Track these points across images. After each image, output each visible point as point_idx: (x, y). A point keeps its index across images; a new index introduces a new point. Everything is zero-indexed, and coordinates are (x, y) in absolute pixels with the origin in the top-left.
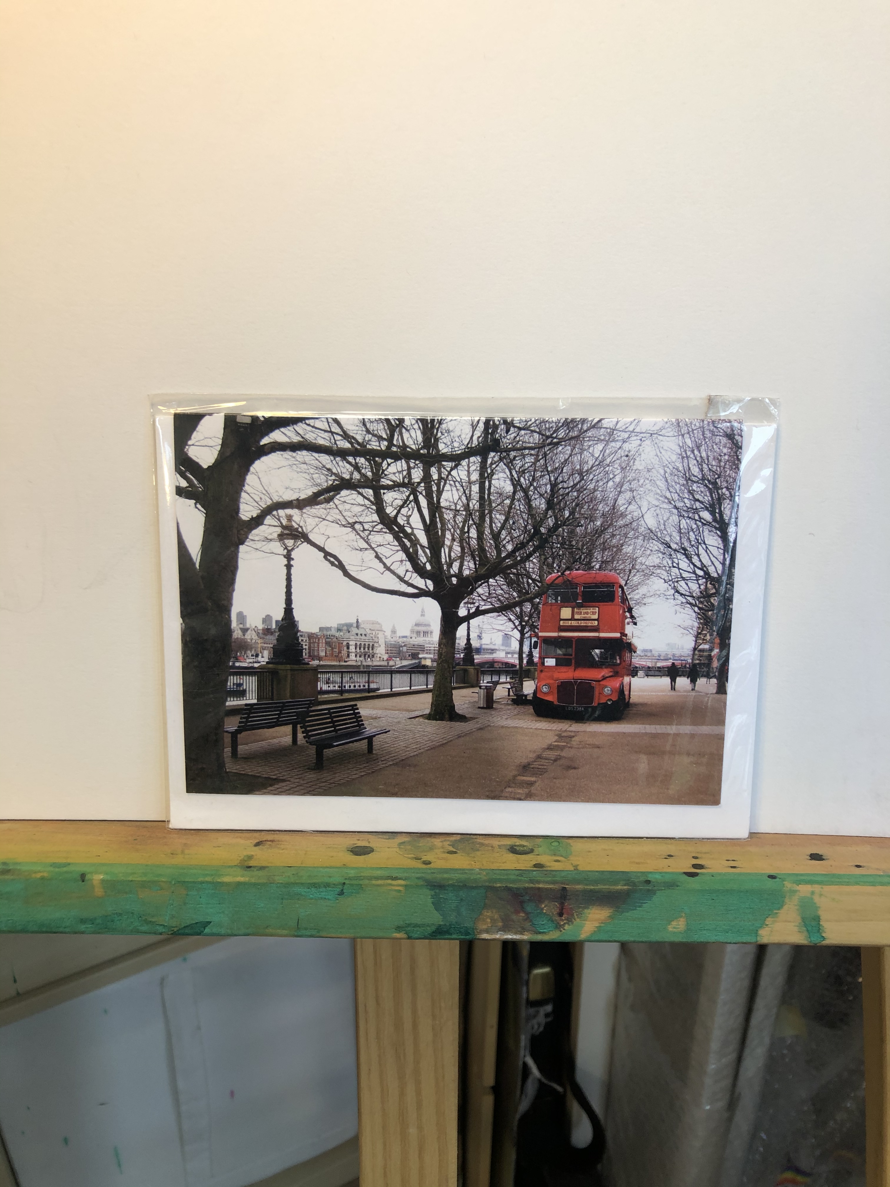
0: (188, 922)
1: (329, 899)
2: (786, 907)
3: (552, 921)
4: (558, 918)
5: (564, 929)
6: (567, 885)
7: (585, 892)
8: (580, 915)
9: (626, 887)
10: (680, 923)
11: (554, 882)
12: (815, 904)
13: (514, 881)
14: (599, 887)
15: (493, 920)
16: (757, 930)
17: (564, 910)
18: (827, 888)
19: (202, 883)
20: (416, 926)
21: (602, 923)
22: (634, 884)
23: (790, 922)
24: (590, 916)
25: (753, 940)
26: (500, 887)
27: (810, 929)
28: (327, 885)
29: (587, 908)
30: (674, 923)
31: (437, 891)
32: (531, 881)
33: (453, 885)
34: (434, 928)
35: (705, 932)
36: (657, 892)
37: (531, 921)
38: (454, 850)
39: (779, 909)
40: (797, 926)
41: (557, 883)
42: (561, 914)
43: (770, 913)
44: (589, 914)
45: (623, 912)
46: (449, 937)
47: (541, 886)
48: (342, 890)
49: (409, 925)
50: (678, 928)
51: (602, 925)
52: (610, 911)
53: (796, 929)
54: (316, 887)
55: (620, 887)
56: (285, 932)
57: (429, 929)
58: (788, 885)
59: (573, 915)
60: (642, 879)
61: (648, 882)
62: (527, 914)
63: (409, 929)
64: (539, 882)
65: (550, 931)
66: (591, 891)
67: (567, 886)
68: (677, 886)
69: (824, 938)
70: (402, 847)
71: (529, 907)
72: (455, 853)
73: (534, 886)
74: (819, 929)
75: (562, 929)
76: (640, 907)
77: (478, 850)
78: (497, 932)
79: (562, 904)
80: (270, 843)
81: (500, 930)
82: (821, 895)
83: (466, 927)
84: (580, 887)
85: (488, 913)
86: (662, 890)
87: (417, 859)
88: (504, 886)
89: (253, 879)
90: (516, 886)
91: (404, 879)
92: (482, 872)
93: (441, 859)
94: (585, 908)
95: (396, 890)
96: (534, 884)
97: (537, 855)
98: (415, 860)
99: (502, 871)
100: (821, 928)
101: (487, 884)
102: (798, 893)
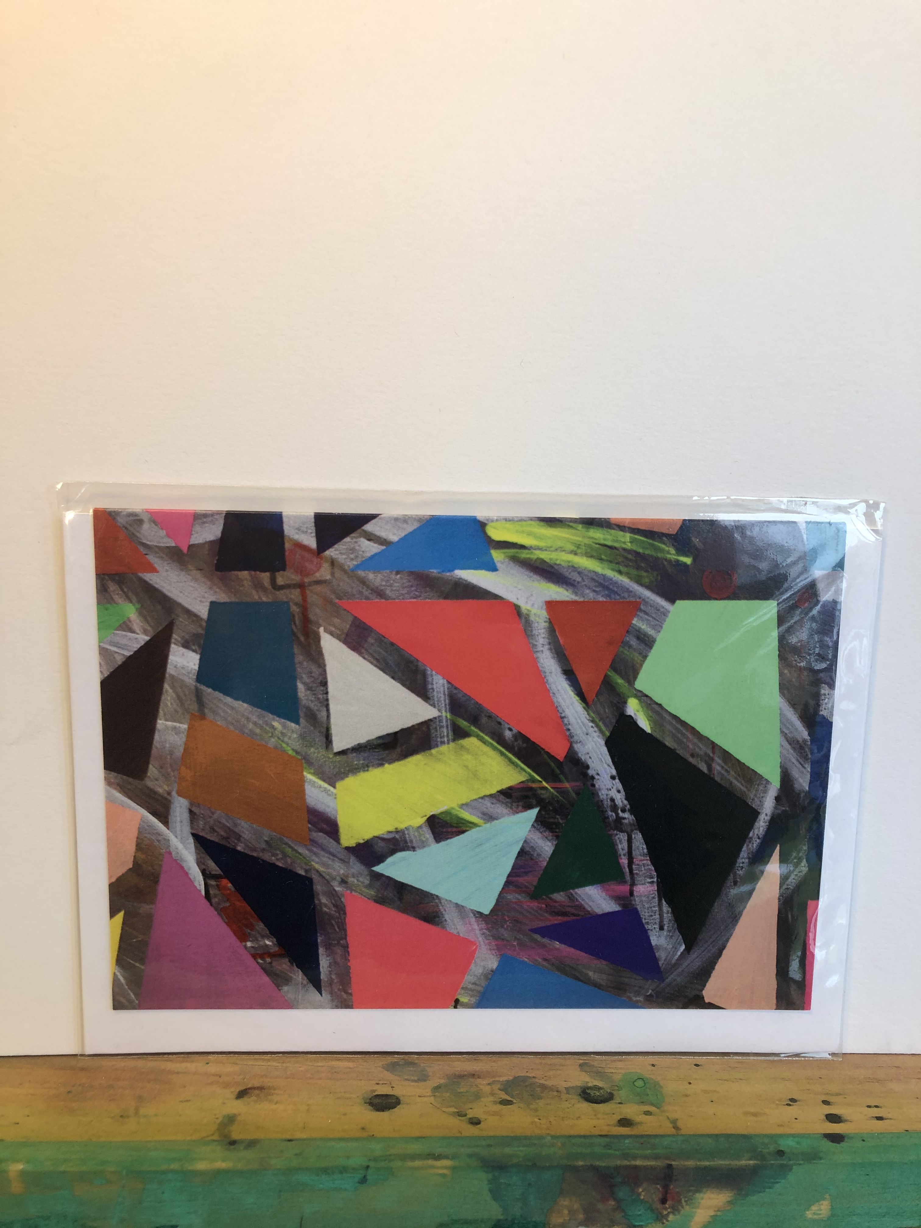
1: (346, 1190)
3: (652, 1210)
4: (659, 1206)
5: (668, 1221)
6: (674, 1160)
7: (697, 1169)
8: (689, 1201)
9: (751, 1162)
10: (822, 1207)
11: (656, 1157)
13: (601, 1157)
14: (715, 1163)
15: (572, 1212)
17: (668, 1195)
19: (165, 1172)
20: (466, 1222)
21: (718, 1211)
22: (761, 1157)
24: (703, 1202)
26: (582, 1166)
28: (343, 1170)
29: (701, 1191)
30: (814, 1208)
31: (497, 1174)
32: (625, 1156)
33: (517, 1165)
34: (490, 1224)
35: (854, 1218)
36: (794, 1167)
37: (623, 1211)
38: (509, 1098)
41: (659, 1158)
42: (664, 1201)
44: (702, 1199)
45: (747, 1195)
47: (638, 1163)
48: (365, 1177)
50: (820, 1214)
51: (719, 1213)
52: (731, 1195)
54: (329, 1174)
55: (744, 1162)
57: (483, 1225)
59: (680, 1201)
60: (772, 1148)
61: (781, 1153)
62: (618, 1201)
64: (635, 1157)
65: (648, 1223)
66: (706, 1168)
67: (673, 1163)
68: (821, 1159)
70: (437, 1094)
71: (622, 1193)
72: (509, 1103)
73: (628, 1163)
75: (665, 1221)
76: (770, 1188)
77: (540, 1098)
79: (666, 1188)
80: (257, 1092)
81: (580, 1224)
83: (535, 1222)
84: (690, 1163)
85: (565, 1202)
86: (800, 1164)
87: (461, 1114)
88: (589, 1164)
89: (240, 1166)
90: (603, 1164)
91: (450, 1157)
92: (555, 1141)
93: (493, 1115)
94: (698, 1191)
95: (440, 1175)
96: (629, 1161)
97: (620, 1103)
98: (459, 1118)
99: (582, 1140)
101: (565, 1161)
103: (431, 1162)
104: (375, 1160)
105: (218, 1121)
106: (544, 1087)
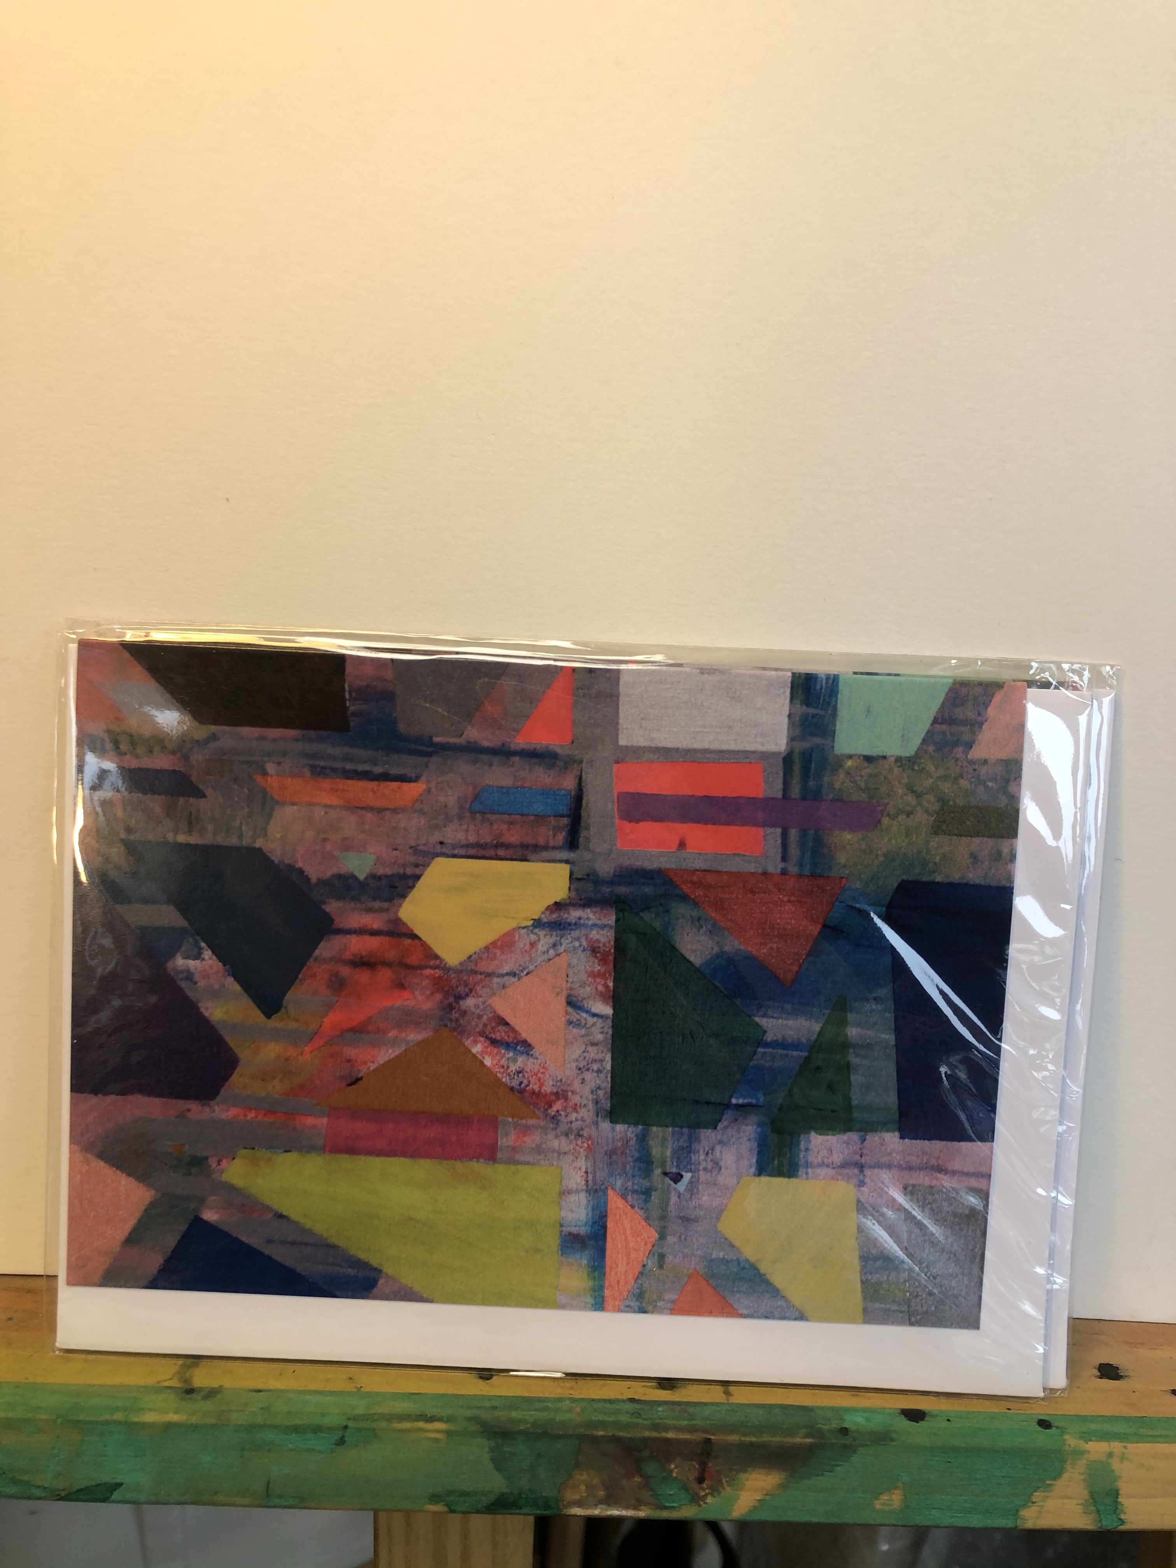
0: (84, 1484)
1: (320, 1452)
2: (1066, 1476)
3: (687, 1490)
4: (695, 1486)
5: (705, 1503)
6: (713, 1434)
7: (742, 1445)
8: (732, 1481)
9: (808, 1440)
10: (894, 1497)
11: (692, 1429)
12: (1113, 1471)
13: (626, 1427)
14: (763, 1439)
15: (590, 1488)
16: (1017, 1511)
17: (706, 1473)
18: (1134, 1451)
19: (107, 1423)
20: (463, 1494)
21: (766, 1495)
22: (821, 1434)
23: (1071, 1498)
24: (747, 1483)
25: (1011, 1524)
26: (602, 1436)
27: (1101, 1508)
28: (317, 1429)
29: (746, 1471)
30: (884, 1497)
31: (500, 1441)
32: (655, 1427)
33: (524, 1432)
34: (492, 1498)
35: (933, 1512)
36: (860, 1449)
37: (652, 1490)
39: (1055, 1479)
40: (1082, 1504)
41: (696, 1430)
42: (701, 1480)
43: (1039, 1484)
44: (747, 1480)
45: (802, 1478)
46: (517, 1511)
47: (670, 1435)
48: (343, 1438)
49: (451, 1493)
50: (892, 1505)
52: (782, 1476)
53: (1080, 1509)
54: (300, 1432)
55: (798, 1439)
56: (247, 1501)
57: (484, 1498)
58: (1071, 1441)
59: (720, 1481)
60: (835, 1424)
61: (844, 1431)
62: (646, 1478)
63: (452, 1498)
64: (666, 1429)
65: (682, 1504)
66: (752, 1444)
67: (712, 1437)
68: (892, 1440)
69: (1122, 1522)
71: (650, 1468)
73: (659, 1435)
74: (1116, 1507)
75: (702, 1503)
76: (830, 1471)
78: (596, 1505)
79: (703, 1465)
81: (601, 1502)
82: (1122, 1458)
83: (546, 1497)
84: (734, 1438)
85: (582, 1477)
86: (867, 1445)
88: (610, 1434)
89: (194, 1420)
90: (629, 1436)
91: (445, 1420)
92: (574, 1405)
94: (743, 1470)
95: (431, 1439)
96: (659, 1433)
99: (608, 1405)
100: (1120, 1507)
101: (582, 1430)
102: (1087, 1456)
103: (421, 1424)
104: (356, 1418)
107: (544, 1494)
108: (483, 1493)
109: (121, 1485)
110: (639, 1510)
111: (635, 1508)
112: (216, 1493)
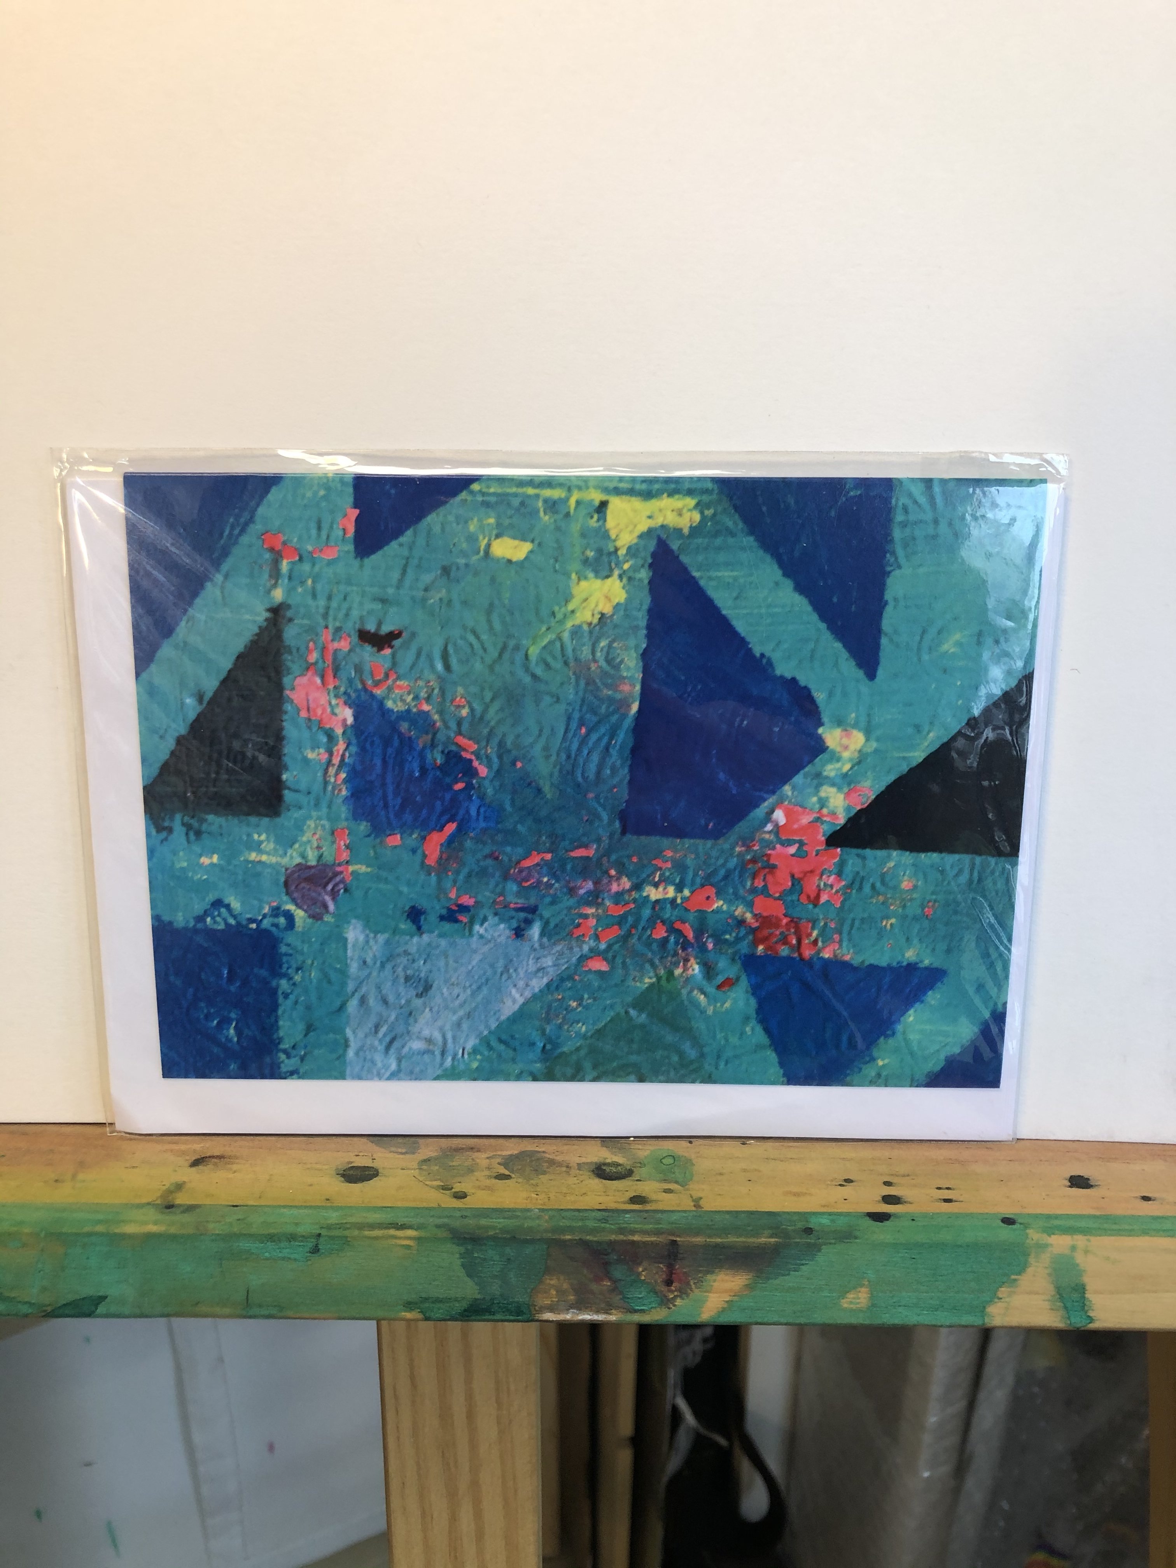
0: (70, 1298)
1: (295, 1260)
2: (1030, 1270)
3: (656, 1293)
4: (664, 1288)
5: (675, 1305)
6: (679, 1236)
7: (706, 1246)
8: (699, 1282)
9: (773, 1240)
10: (860, 1295)
11: (658, 1233)
12: (1078, 1265)
13: (593, 1231)
14: (730, 1240)
15: (561, 1292)
16: (984, 1307)
17: (674, 1276)
18: (1097, 1242)
19: (90, 1234)
20: (438, 1300)
21: (735, 1296)
22: (786, 1235)
23: (1037, 1293)
24: (715, 1284)
25: (977, 1321)
26: (570, 1240)
27: (1069, 1305)
28: (292, 1238)
29: (712, 1273)
30: (851, 1296)
31: (470, 1247)
32: (621, 1231)
33: (494, 1238)
34: (465, 1305)
35: (900, 1309)
36: (823, 1247)
37: (621, 1293)
38: (507, 1173)
39: (1019, 1273)
40: (1049, 1300)
41: (662, 1233)
42: (669, 1283)
43: (1005, 1279)
44: (715, 1281)
45: (768, 1279)
46: (491, 1317)
47: (636, 1238)
48: (317, 1246)
49: (426, 1299)
50: (858, 1303)
51: (736, 1298)
52: (748, 1277)
53: (1047, 1305)
54: (274, 1241)
55: (763, 1239)
57: (457, 1305)
58: (1034, 1235)
59: (688, 1284)
60: (800, 1225)
61: (809, 1231)
62: (615, 1281)
63: (427, 1305)
64: (633, 1232)
65: (652, 1308)
66: (716, 1246)
67: (678, 1239)
68: (856, 1238)
69: (1091, 1320)
70: (425, 1167)
71: (618, 1272)
72: (508, 1177)
73: (625, 1238)
74: (1082, 1304)
75: (671, 1306)
76: (795, 1271)
77: (545, 1173)
78: (568, 1310)
79: (670, 1267)
80: (215, 1160)
81: (571, 1307)
82: (1086, 1252)
83: (518, 1302)
84: (699, 1240)
85: (551, 1281)
86: (831, 1243)
87: (445, 1188)
88: (577, 1238)
89: (173, 1230)
90: (595, 1239)
91: (415, 1227)
92: (543, 1214)
93: (484, 1189)
94: (708, 1272)
95: (403, 1246)
96: (625, 1236)
97: (638, 1180)
98: (442, 1191)
99: (576, 1213)
100: (1087, 1303)
101: (550, 1235)
102: (1050, 1249)
103: (392, 1232)
104: (329, 1227)
105: (164, 1188)
106: (552, 1162)
107: (516, 1300)
108: (456, 1300)
109: (106, 1297)
110: (610, 1314)
111: (607, 1312)
112: (197, 1304)
